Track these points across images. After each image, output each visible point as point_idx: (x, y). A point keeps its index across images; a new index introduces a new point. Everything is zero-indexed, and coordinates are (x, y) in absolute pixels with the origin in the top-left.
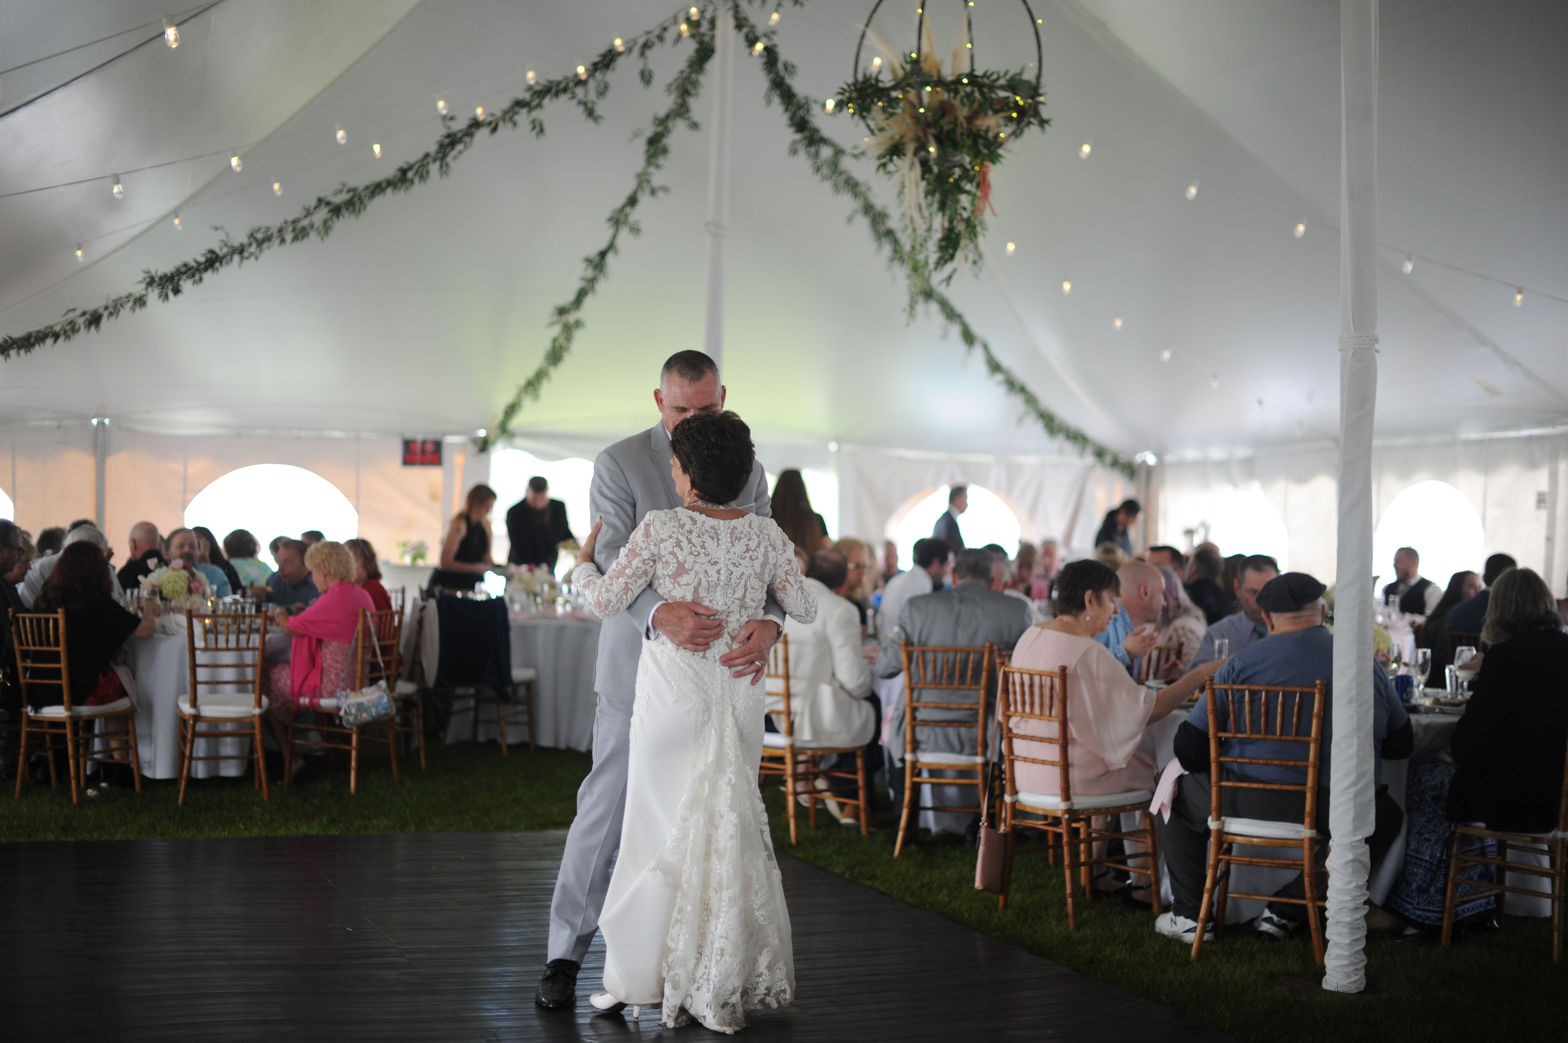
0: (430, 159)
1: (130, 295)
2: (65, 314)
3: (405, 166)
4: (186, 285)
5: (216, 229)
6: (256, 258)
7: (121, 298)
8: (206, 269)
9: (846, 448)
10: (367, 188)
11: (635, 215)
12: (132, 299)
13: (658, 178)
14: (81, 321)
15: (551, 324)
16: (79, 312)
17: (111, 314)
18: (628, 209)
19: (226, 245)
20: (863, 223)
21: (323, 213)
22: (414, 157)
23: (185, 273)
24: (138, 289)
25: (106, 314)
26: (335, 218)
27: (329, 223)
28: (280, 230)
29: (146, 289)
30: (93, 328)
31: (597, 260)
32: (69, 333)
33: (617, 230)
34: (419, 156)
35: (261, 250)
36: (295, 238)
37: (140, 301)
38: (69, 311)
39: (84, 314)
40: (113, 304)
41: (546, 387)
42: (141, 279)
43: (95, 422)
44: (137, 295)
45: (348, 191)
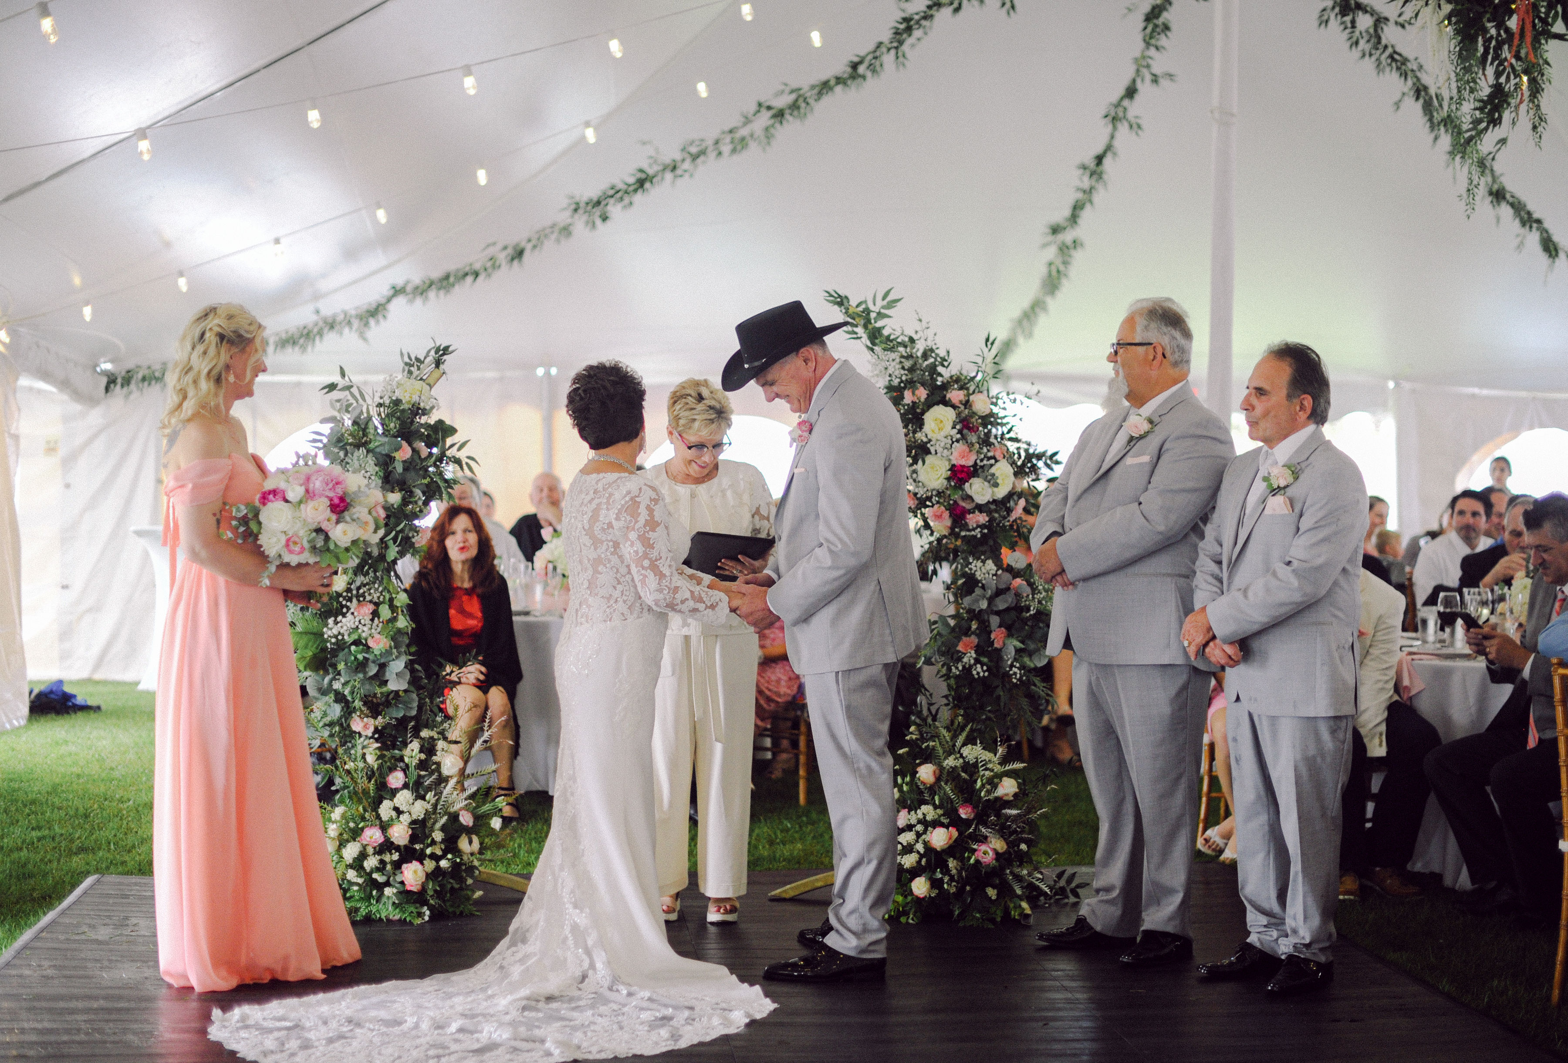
0: (884, 49)
1: (553, 226)
2: (484, 249)
3: (856, 59)
4: (614, 209)
5: (644, 143)
6: (691, 176)
7: (544, 229)
8: (636, 191)
9: (1407, 385)
10: (813, 87)
11: (1134, 108)
12: (556, 229)
13: (1159, 63)
14: (502, 257)
15: (1045, 246)
16: (499, 246)
17: (535, 247)
18: (1126, 103)
19: (655, 162)
20: (1413, 108)
21: (765, 118)
22: (865, 48)
23: (612, 196)
24: (564, 217)
25: (529, 247)
26: (778, 125)
27: (772, 131)
28: (717, 142)
29: (572, 217)
30: (516, 262)
31: (1092, 165)
32: (490, 270)
33: (1115, 128)
34: (871, 46)
35: (696, 167)
36: (734, 151)
37: (566, 231)
38: (488, 246)
39: (505, 248)
40: (536, 236)
41: (1043, 321)
42: (565, 206)
43: (540, 371)
44: (562, 225)
45: (792, 92)
